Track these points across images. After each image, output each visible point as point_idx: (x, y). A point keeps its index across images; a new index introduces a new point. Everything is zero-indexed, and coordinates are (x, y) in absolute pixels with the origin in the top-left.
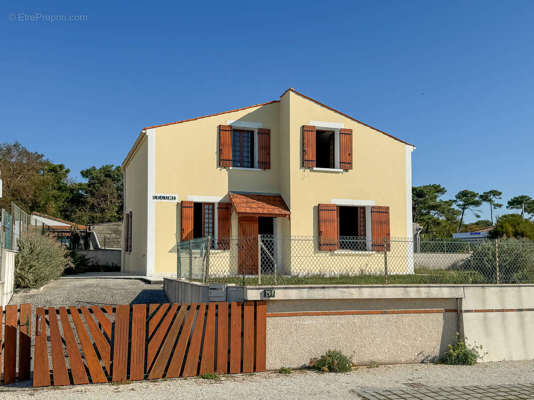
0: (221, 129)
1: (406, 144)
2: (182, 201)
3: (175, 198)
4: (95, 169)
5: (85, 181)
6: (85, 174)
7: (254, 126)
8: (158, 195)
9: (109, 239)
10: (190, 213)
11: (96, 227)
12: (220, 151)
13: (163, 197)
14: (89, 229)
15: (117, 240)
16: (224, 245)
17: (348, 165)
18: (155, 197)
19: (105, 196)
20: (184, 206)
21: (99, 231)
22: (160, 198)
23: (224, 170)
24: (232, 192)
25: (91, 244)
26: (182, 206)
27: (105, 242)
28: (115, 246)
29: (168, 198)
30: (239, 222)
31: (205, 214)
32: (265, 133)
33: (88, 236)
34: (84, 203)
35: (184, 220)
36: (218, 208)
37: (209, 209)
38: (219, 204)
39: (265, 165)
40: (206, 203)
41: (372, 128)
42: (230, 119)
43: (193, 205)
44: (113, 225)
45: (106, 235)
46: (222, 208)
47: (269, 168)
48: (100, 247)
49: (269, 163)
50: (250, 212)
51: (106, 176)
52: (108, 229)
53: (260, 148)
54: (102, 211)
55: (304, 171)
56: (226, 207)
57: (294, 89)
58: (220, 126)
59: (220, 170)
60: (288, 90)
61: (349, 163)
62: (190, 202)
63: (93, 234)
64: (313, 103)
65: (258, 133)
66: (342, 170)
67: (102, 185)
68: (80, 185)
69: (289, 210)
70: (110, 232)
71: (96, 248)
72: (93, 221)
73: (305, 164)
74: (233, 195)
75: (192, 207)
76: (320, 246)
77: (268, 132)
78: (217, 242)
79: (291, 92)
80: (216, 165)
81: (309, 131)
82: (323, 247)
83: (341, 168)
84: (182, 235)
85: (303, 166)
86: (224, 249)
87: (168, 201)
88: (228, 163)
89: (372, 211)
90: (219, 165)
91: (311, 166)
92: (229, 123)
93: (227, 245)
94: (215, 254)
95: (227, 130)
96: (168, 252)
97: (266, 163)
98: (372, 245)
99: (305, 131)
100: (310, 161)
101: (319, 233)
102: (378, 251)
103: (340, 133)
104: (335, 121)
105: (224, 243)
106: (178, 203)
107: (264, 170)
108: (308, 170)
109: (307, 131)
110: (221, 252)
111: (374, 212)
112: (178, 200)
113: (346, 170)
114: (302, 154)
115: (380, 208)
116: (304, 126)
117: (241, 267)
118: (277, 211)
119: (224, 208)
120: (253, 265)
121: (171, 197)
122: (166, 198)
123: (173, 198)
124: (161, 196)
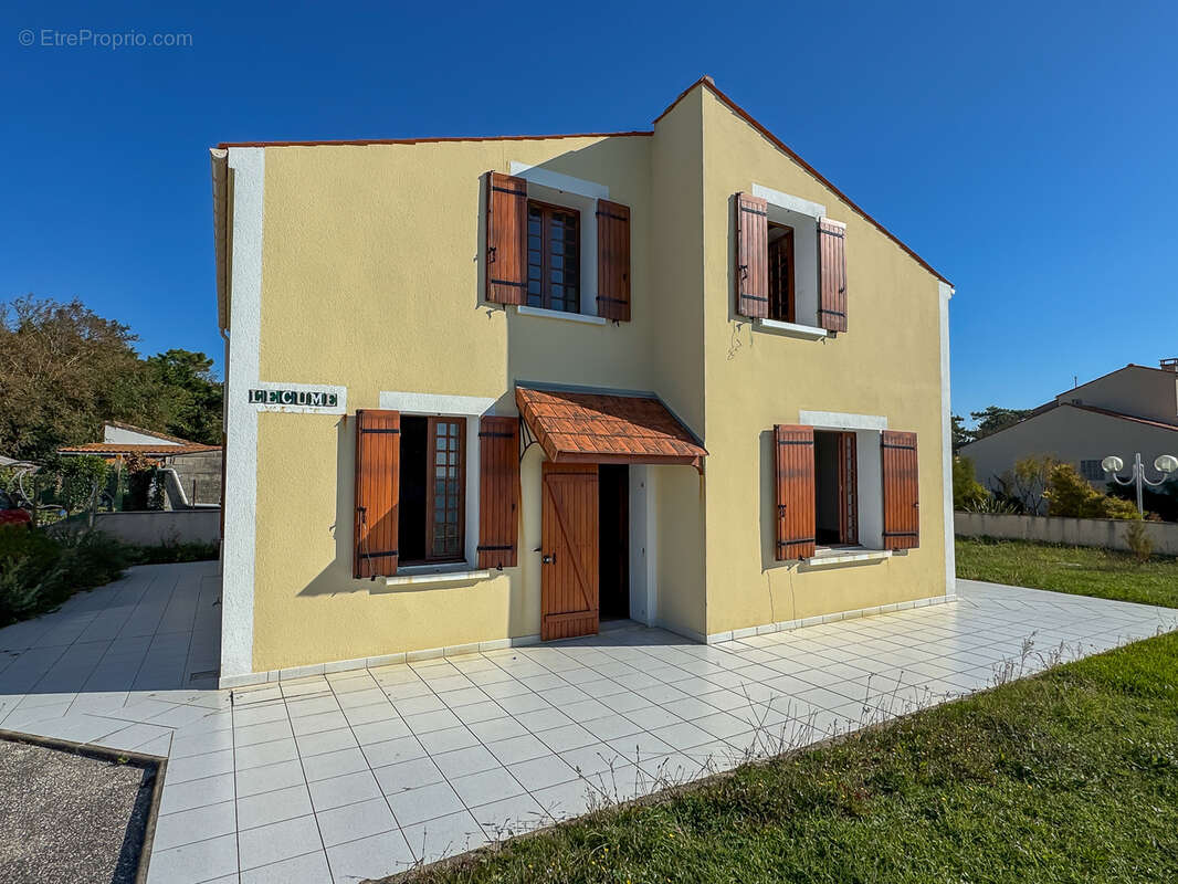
0: (491, 184)
1: (941, 278)
2: (359, 413)
3: (334, 400)
7: (584, 192)
8: (274, 387)
10: (387, 451)
12: (488, 253)
16: (499, 553)
17: (837, 320)
18: (260, 396)
20: (366, 425)
21: (183, 470)
22: (277, 397)
23: (500, 316)
24: (516, 384)
25: (167, 498)
26: (359, 426)
27: (194, 494)
30: (544, 478)
31: (435, 451)
32: (615, 217)
35: (365, 477)
36: (480, 435)
37: (448, 437)
39: (617, 307)
40: (439, 419)
41: (880, 228)
42: (520, 157)
43: (397, 425)
44: (219, 455)
45: (201, 476)
47: (628, 319)
48: (187, 502)
49: (627, 303)
50: (592, 449)
52: (206, 463)
53: (604, 255)
55: (739, 326)
56: (506, 431)
57: (713, 82)
58: (488, 174)
59: (489, 313)
61: (839, 314)
62: (390, 415)
63: (171, 474)
64: (757, 135)
65: (598, 213)
66: (824, 332)
69: (700, 444)
71: (179, 505)
73: (743, 309)
74: (530, 396)
75: (396, 431)
76: (779, 548)
77: (623, 216)
78: (477, 544)
79: (705, 91)
80: (474, 297)
81: (753, 212)
82: (787, 550)
83: (821, 327)
84: (357, 530)
85: (736, 311)
86: (500, 567)
87: (308, 409)
88: (514, 292)
89: (882, 446)
90: (486, 297)
91: (756, 314)
92: (516, 169)
93: (509, 552)
94: (472, 583)
95: (508, 191)
96: (303, 594)
97: (621, 302)
98: (884, 534)
99: (743, 209)
100: (754, 298)
101: (776, 510)
102: (896, 550)
103: (819, 231)
104: (807, 196)
105: (499, 548)
106: (345, 416)
107: (614, 321)
108: (748, 326)
109: (747, 210)
110: (488, 575)
111: (888, 446)
112: (344, 408)
113: (832, 333)
114: (732, 275)
115: (900, 435)
116: (738, 195)
117: (549, 619)
118: (669, 445)
119: (500, 435)
120: (584, 606)
121: (320, 396)
122: (302, 400)
123: (329, 399)
124: (281, 393)
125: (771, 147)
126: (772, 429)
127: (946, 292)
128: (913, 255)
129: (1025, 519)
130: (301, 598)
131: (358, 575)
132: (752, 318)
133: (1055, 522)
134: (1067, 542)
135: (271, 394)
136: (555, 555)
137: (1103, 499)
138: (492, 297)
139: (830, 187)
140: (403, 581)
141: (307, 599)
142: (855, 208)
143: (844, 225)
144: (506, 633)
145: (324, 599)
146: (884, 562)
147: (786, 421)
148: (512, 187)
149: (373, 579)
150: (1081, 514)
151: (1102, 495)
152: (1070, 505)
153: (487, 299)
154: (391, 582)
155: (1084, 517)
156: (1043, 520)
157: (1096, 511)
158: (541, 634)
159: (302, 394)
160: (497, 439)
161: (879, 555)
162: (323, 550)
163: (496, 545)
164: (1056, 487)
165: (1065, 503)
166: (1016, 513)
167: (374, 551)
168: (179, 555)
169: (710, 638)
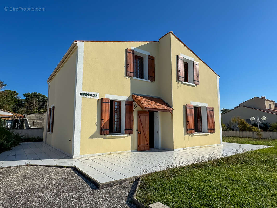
0: (127, 51)
1: (217, 75)
2: (102, 98)
3: (97, 95)
4: (29, 94)
5: (25, 98)
6: (25, 95)
7: (145, 53)
8: (85, 92)
9: (36, 122)
10: (107, 107)
11: (28, 116)
12: (127, 66)
13: (88, 94)
14: (24, 117)
15: (41, 123)
16: (129, 131)
17: (197, 82)
18: (82, 94)
19: (33, 103)
20: (103, 101)
21: (29, 119)
23: (129, 79)
24: (132, 94)
25: (25, 126)
26: (101, 102)
27: (33, 124)
28: (39, 127)
29: (91, 95)
30: (138, 115)
31: (115, 108)
32: (151, 59)
33: (23, 121)
34: (24, 106)
35: (103, 113)
36: (125, 104)
37: (117, 105)
38: (127, 101)
39: (152, 78)
40: (116, 101)
42: (133, 46)
44: (39, 115)
45: (34, 120)
46: (128, 105)
47: (154, 81)
48: (30, 127)
50: (151, 107)
51: (34, 95)
52: (35, 117)
54: (31, 109)
55: (178, 83)
56: (130, 104)
57: (173, 33)
58: (127, 49)
59: (127, 78)
60: (170, 32)
62: (108, 99)
63: (26, 120)
64: (181, 43)
65: (148, 58)
67: (32, 99)
68: (23, 100)
69: (172, 108)
70: (37, 119)
71: (28, 128)
72: (27, 113)
73: (179, 79)
74: (136, 96)
75: (109, 103)
76: (187, 131)
77: (153, 59)
78: (125, 128)
79: (171, 34)
80: (124, 75)
81: (181, 59)
82: (189, 131)
83: (194, 84)
84: (101, 124)
85: (178, 80)
86: (129, 134)
87: (92, 97)
88: (132, 74)
89: (207, 110)
90: (126, 75)
91: (182, 81)
92: (132, 48)
93: (131, 131)
94: (124, 137)
95: (131, 53)
96: (90, 138)
97: (153, 77)
98: (208, 129)
99: (179, 59)
100: (181, 77)
101: (187, 122)
102: (210, 133)
103: (193, 64)
104: (191, 56)
105: (129, 130)
106: (99, 99)
107: (151, 81)
108: (180, 83)
109: (180, 59)
110: (127, 136)
111: (208, 110)
112: (99, 98)
113: (197, 85)
114: (177, 72)
115: (210, 108)
116: (178, 55)
117: (139, 146)
118: (166, 108)
119: (129, 105)
120: (146, 144)
121: (94, 95)
122: (90, 95)
123: (96, 95)
124: (86, 94)
125: (184, 46)
126: (185, 105)
127: (218, 77)
128: (212, 70)
129: (234, 132)
130: (90, 139)
131: (101, 134)
132: (181, 81)
133: (241, 132)
134: (244, 136)
135: (85, 94)
136: (140, 132)
137: (251, 127)
138: (128, 75)
139: (195, 55)
140: (110, 136)
141: (91, 139)
142: (200, 59)
143: (198, 63)
144: (130, 149)
145: (94, 139)
146: (208, 135)
147: (188, 104)
148: (131, 52)
149: (104, 135)
150: (246, 130)
151: (251, 126)
152: (244, 128)
153: (127, 75)
154: (108, 136)
155: (247, 131)
156: (238, 132)
157: (250, 130)
158: (138, 149)
159: (91, 94)
160: (129, 106)
161: (207, 134)
162: (94, 128)
163: (129, 129)
164: (241, 124)
165: (243, 128)
166: (232, 131)
167: (104, 129)
168: (30, 140)
169: (174, 150)
